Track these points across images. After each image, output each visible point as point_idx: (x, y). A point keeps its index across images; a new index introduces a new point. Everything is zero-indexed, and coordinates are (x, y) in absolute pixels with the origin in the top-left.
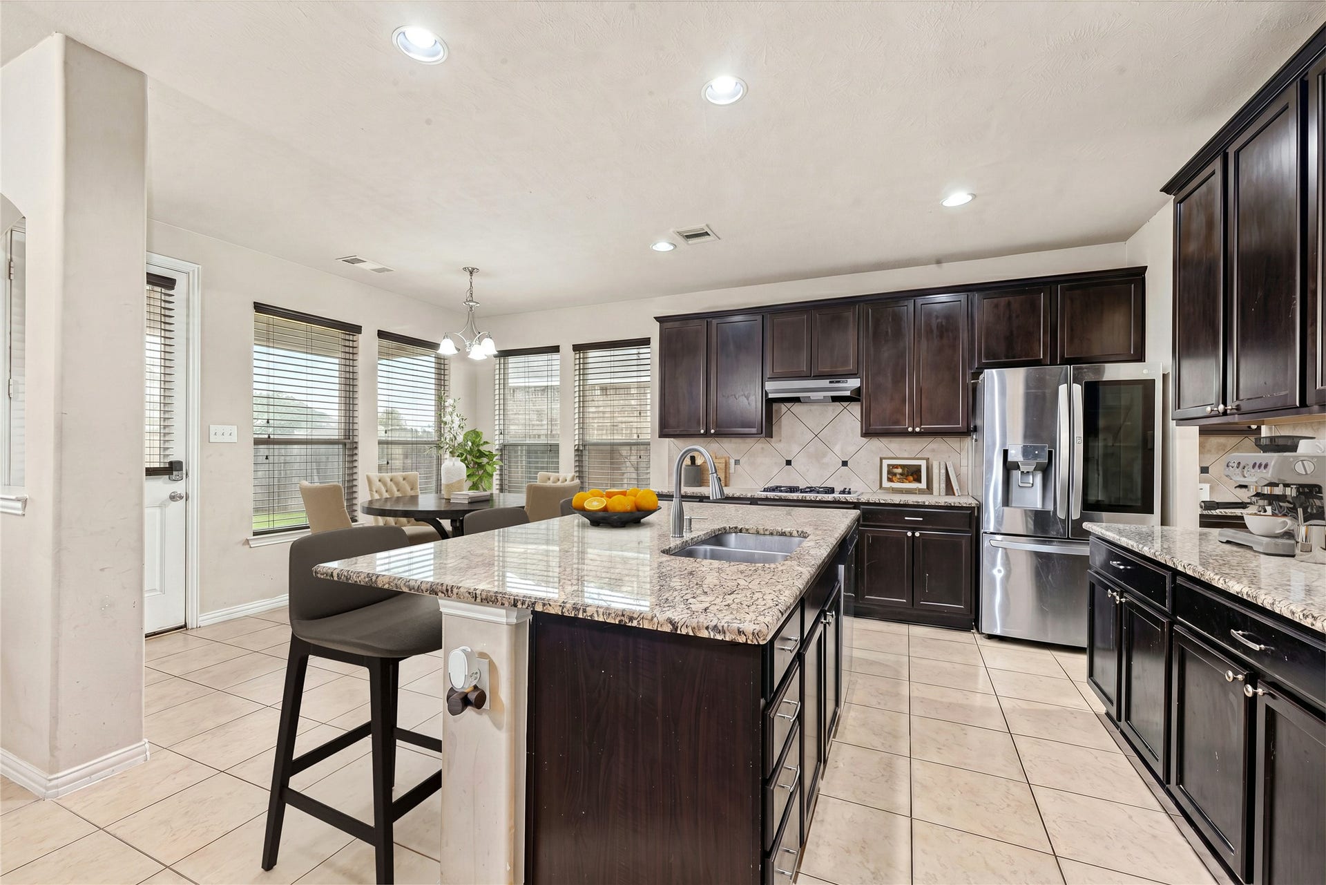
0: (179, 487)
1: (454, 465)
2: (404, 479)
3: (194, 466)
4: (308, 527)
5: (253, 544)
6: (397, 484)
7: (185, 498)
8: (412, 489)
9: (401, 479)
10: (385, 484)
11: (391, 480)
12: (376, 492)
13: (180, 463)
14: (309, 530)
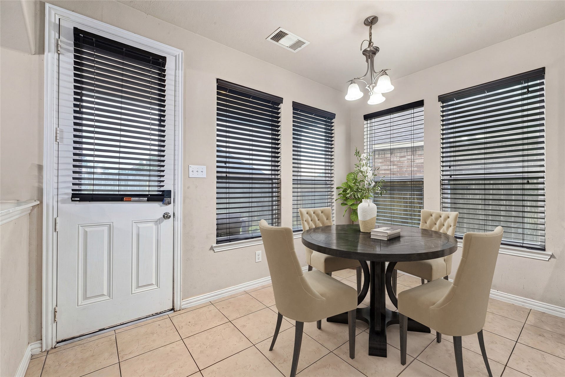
0: (168, 209)
1: (369, 205)
2: (322, 212)
3: (178, 196)
4: (261, 237)
5: (216, 250)
6: (318, 216)
7: (172, 216)
8: (327, 219)
9: (320, 212)
10: (310, 216)
11: (314, 213)
12: (305, 221)
13: (170, 192)
14: (261, 238)
